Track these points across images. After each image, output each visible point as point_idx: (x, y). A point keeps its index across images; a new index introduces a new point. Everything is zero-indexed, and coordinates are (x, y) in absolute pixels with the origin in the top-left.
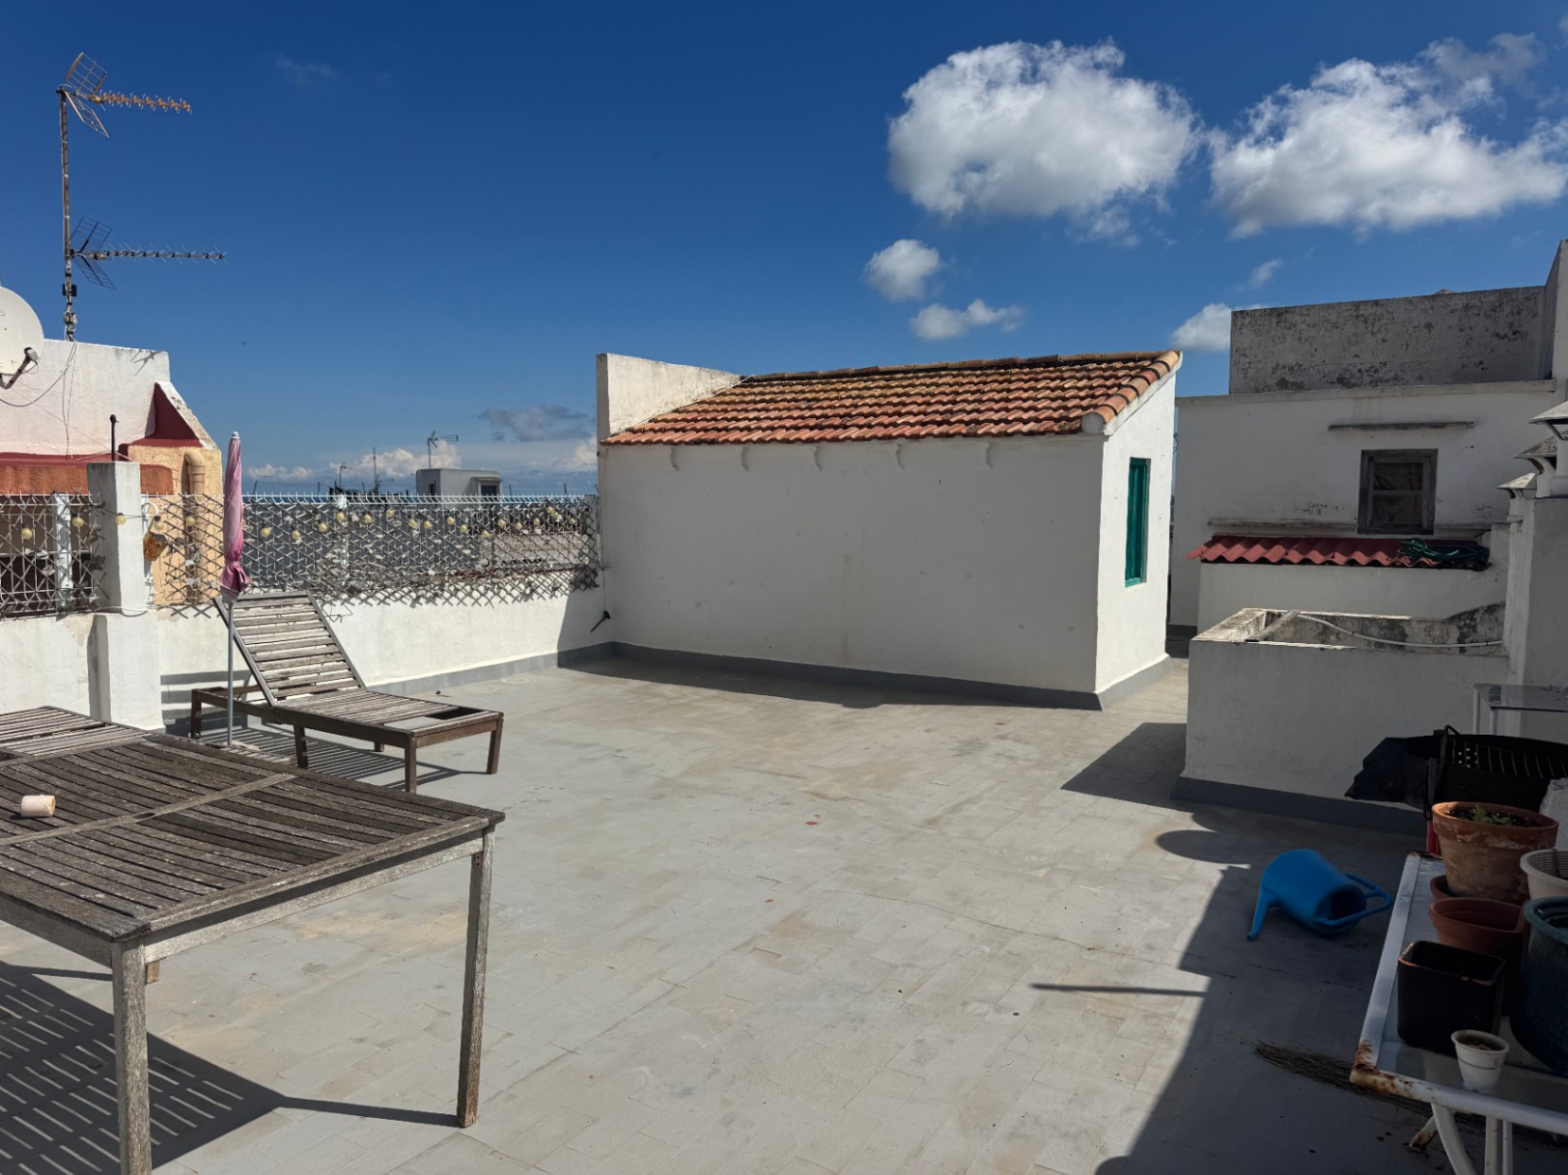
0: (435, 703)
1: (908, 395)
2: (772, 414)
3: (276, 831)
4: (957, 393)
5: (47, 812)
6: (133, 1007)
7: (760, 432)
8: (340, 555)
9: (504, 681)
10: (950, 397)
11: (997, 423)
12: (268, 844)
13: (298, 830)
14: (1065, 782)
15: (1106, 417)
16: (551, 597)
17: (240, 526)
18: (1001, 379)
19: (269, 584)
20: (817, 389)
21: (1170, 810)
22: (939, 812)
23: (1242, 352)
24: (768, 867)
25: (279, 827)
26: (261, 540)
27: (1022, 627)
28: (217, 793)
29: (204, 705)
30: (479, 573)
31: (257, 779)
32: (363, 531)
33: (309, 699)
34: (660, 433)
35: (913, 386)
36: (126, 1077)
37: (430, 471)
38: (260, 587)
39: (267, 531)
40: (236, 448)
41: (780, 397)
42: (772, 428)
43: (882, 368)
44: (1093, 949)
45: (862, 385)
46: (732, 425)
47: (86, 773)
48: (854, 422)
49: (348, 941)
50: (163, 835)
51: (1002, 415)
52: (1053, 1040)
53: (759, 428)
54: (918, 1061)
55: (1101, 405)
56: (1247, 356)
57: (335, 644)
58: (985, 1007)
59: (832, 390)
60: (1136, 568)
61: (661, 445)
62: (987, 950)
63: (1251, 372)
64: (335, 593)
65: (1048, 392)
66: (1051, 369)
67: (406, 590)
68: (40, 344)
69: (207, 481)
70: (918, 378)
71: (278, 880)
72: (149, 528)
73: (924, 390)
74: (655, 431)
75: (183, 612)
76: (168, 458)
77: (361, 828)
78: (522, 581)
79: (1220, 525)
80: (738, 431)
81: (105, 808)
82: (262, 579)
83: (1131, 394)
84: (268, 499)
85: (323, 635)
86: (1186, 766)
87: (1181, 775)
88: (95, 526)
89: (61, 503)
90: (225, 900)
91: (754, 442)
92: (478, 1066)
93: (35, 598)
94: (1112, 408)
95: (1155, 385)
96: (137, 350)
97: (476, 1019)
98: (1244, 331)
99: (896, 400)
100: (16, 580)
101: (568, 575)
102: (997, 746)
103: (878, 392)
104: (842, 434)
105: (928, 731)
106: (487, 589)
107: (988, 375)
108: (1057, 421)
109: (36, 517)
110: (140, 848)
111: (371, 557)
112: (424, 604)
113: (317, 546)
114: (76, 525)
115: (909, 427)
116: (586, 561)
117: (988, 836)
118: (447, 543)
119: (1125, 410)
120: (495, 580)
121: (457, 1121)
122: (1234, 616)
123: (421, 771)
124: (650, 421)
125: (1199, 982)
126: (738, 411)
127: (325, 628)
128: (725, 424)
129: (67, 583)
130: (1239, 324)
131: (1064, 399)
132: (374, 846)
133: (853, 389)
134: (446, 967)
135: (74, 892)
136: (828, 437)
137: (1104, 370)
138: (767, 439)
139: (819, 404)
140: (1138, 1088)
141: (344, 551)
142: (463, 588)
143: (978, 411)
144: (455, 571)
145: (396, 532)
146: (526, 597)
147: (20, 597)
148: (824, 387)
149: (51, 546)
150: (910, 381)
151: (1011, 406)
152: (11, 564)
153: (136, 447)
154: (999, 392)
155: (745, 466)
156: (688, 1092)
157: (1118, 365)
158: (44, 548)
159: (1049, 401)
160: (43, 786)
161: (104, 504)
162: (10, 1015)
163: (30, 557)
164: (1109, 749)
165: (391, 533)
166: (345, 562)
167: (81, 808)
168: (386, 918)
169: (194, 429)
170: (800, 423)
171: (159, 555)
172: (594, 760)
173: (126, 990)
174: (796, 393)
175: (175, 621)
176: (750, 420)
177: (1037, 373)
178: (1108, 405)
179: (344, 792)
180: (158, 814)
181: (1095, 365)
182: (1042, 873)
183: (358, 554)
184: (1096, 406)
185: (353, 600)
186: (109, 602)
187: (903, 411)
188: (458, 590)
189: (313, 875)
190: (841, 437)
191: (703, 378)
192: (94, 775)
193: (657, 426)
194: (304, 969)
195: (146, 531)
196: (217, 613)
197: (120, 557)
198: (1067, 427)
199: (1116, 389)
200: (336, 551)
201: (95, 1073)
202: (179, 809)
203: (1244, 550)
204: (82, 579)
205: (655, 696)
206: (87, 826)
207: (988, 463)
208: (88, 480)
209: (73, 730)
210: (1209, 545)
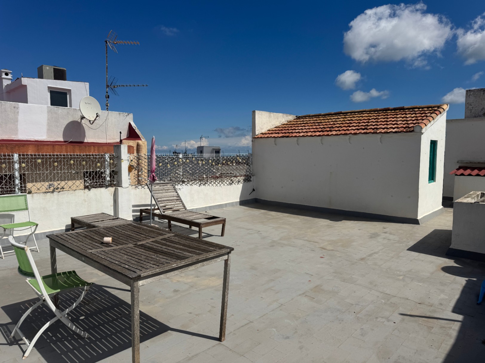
0: (206, 215)
1: (352, 120)
2: (307, 128)
3: (171, 250)
4: (369, 119)
5: (110, 242)
6: (136, 298)
7: (303, 133)
8: (180, 171)
9: (224, 209)
10: (367, 121)
11: (384, 129)
12: (169, 254)
13: (177, 250)
14: (408, 248)
15: (422, 127)
16: (238, 184)
17: (154, 163)
18: (384, 114)
19: (161, 180)
20: (321, 119)
21: (446, 259)
22: (365, 256)
23: (470, 104)
24: (309, 270)
25: (172, 249)
26: (159, 167)
27: (392, 196)
28: (153, 238)
29: (143, 214)
30: (217, 177)
31: (164, 235)
32: (186, 164)
33: (172, 212)
34: (271, 134)
35: (354, 117)
36: (134, 318)
37: (201, 147)
38: (159, 180)
39: (161, 164)
40: (154, 140)
41: (309, 122)
42: (307, 132)
43: (343, 112)
44: (420, 303)
45: (336, 117)
46: (294, 131)
47: (118, 232)
48: (334, 129)
49: (185, 284)
50: (141, 250)
51: (385, 126)
52: (408, 332)
53: (302, 132)
54: (362, 335)
55: (420, 123)
56: (471, 105)
57: (179, 197)
58: (384, 320)
59: (326, 119)
60: (432, 177)
61: (271, 138)
62: (383, 301)
63: (473, 111)
64: (178, 182)
65: (401, 118)
66: (402, 111)
67: (197, 181)
68: (100, 112)
69: (143, 150)
70: (355, 115)
71: (174, 264)
72: (130, 163)
73: (358, 118)
74: (269, 134)
75: (138, 187)
76: (132, 143)
77: (194, 250)
78: (229, 179)
79: (462, 163)
80: (296, 133)
81: (124, 242)
82: (159, 178)
83: (431, 119)
84: (161, 155)
85: (175, 194)
86: (452, 244)
87: (450, 247)
88: (116, 163)
89: (107, 156)
90: (160, 269)
91: (301, 136)
92: (225, 324)
93: (100, 183)
94: (424, 123)
95: (439, 116)
96: (125, 113)
97: (225, 310)
98: (470, 97)
99: (348, 122)
100: (96, 178)
101: (243, 178)
102: (384, 235)
103: (342, 119)
104: (330, 133)
105: (359, 230)
106: (220, 182)
107: (380, 113)
108: (405, 128)
109: (101, 160)
110: (135, 253)
111: (188, 172)
112: (202, 186)
113: (174, 169)
114: (111, 162)
115: (353, 130)
116: (248, 173)
117: (382, 265)
118: (209, 168)
119: (429, 124)
120: (222, 179)
121: (219, 339)
122: (469, 194)
123: (203, 234)
124: (268, 131)
125: (460, 317)
126: (295, 127)
127: (176, 192)
128: (291, 131)
129: (108, 179)
130: (469, 94)
131: (407, 121)
132: (198, 256)
133: (333, 119)
134: (213, 293)
135: (120, 265)
136: (326, 134)
137: (421, 111)
138: (305, 135)
139: (322, 124)
140: (439, 351)
141: (181, 170)
142: (213, 181)
143: (377, 125)
144: (211, 176)
145: (195, 165)
146: (231, 184)
147: (96, 182)
148: (323, 118)
149: (104, 168)
150: (353, 116)
151: (388, 123)
152: (94, 173)
153: (124, 140)
154: (384, 119)
155: (298, 144)
156: (288, 338)
157: (426, 109)
158: (103, 169)
159: (402, 122)
160: (108, 235)
161: (118, 156)
162: (97, 298)
163: (99, 171)
164: (423, 237)
165: (194, 165)
166: (181, 173)
167: (118, 241)
168: (195, 277)
169: (139, 135)
170: (316, 130)
171: (132, 171)
172: (251, 234)
173: (134, 293)
174: (314, 121)
175: (136, 189)
176: (299, 129)
177: (397, 112)
178: (423, 123)
179: (188, 240)
180: (138, 244)
181: (417, 109)
182: (401, 278)
183: (185, 171)
184: (418, 123)
185: (183, 184)
186: (119, 184)
187: (351, 125)
188: (212, 182)
189: (183, 263)
190: (330, 134)
191: (284, 117)
192: (120, 232)
193: (270, 132)
194: (173, 291)
195: (129, 164)
196: (147, 187)
197: (122, 172)
198: (408, 130)
199: (425, 117)
200: (179, 170)
201: (120, 316)
202: (144, 243)
203: (470, 171)
204: (112, 178)
205: (269, 215)
206: (120, 246)
207: (381, 142)
208: (114, 149)
209: (110, 220)
210: (458, 169)
